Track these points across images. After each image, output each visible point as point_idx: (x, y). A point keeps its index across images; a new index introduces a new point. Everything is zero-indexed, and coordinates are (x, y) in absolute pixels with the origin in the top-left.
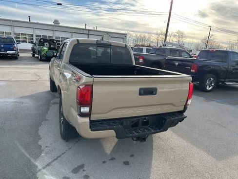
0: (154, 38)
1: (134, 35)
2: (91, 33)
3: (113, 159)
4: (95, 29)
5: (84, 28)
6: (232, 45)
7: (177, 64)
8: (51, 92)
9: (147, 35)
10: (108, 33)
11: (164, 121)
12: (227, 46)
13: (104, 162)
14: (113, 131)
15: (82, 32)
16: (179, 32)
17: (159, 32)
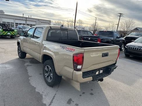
0: (66, 23)
1: (54, 21)
2: (27, 19)
3: (84, 93)
4: (30, 17)
5: (22, 16)
6: (107, 28)
7: (89, 39)
8: (20, 59)
9: (62, 22)
10: (39, 20)
11: (109, 69)
12: (104, 28)
13: (81, 95)
14: (92, 77)
15: (21, 19)
16: (80, 20)
17: (69, 20)
